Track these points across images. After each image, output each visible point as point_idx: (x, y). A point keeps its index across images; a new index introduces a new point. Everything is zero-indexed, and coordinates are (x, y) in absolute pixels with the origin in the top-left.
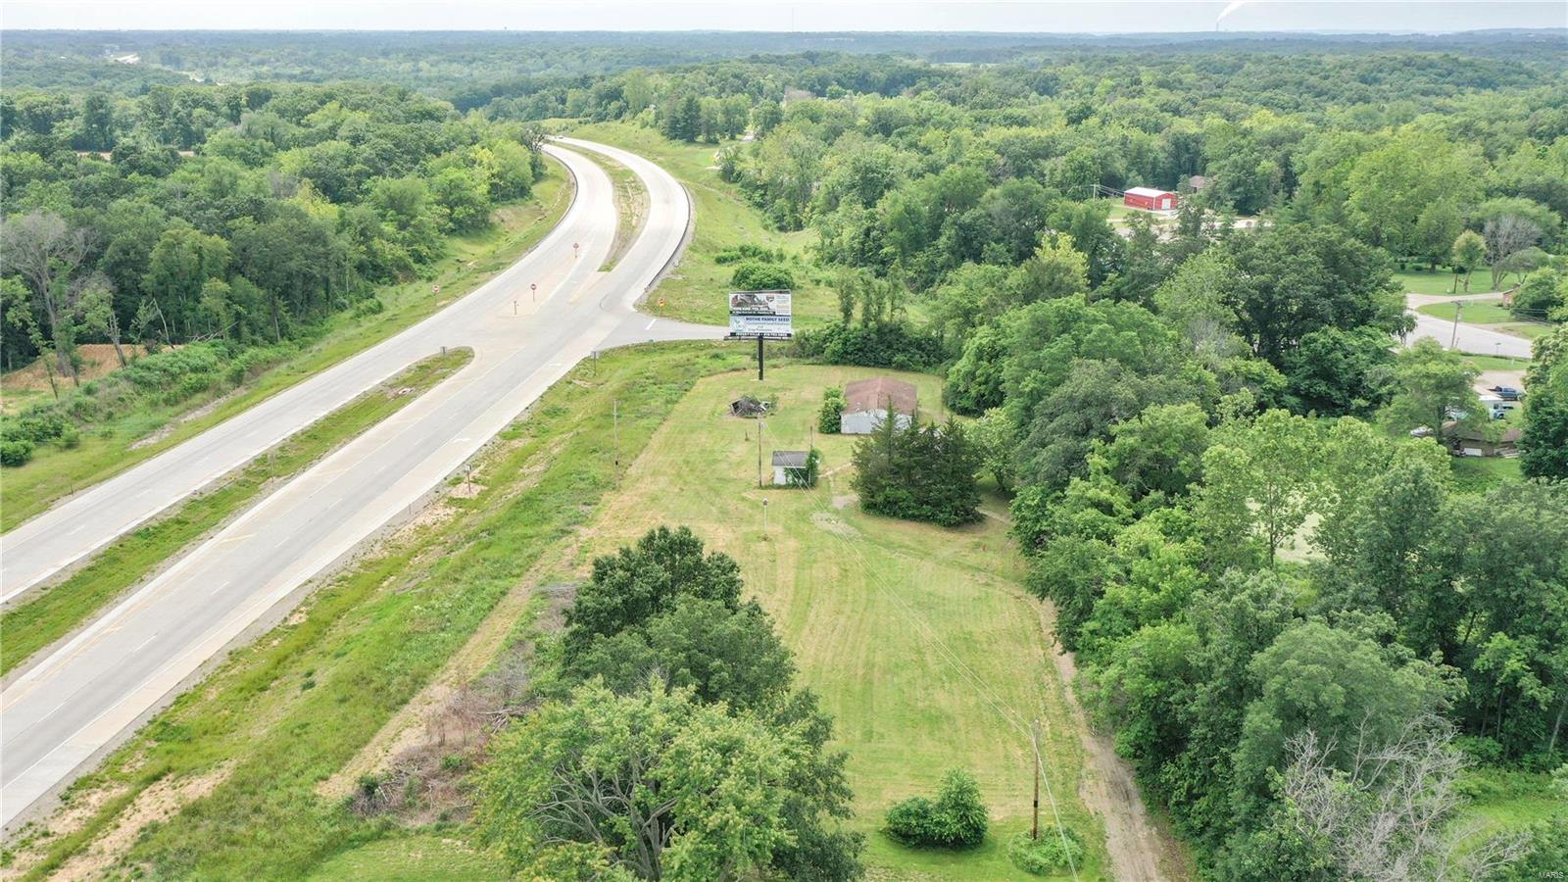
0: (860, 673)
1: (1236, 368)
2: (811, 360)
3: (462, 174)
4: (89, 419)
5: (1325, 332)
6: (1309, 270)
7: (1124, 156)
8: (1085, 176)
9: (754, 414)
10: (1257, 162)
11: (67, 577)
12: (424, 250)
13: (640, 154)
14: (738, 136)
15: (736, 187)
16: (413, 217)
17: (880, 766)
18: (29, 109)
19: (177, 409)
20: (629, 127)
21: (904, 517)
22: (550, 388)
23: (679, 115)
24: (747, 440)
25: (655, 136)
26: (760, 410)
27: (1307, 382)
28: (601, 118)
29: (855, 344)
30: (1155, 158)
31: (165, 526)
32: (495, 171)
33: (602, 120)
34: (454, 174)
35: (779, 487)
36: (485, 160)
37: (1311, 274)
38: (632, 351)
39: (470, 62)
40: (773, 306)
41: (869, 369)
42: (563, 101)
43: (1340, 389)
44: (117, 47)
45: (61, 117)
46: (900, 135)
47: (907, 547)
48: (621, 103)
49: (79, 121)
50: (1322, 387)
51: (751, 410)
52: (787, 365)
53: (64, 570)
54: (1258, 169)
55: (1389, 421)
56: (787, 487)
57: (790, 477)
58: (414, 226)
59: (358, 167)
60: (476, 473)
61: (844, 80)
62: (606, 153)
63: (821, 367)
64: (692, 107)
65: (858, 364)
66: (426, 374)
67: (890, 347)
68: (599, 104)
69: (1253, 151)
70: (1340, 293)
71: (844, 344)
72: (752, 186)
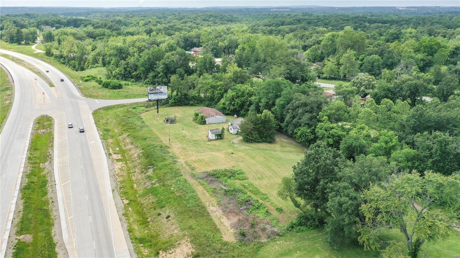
2: (164, 106)
15: (52, 58)
22: (95, 123)
23: (15, 35)
24: (183, 129)
25: (2, 43)
29: (178, 100)
35: (214, 140)
40: (162, 90)
41: (183, 107)
51: (172, 121)
54: (219, 45)
56: (216, 140)
57: (216, 137)
63: (169, 108)
64: (19, 32)
65: (179, 105)
66: (42, 124)
67: (187, 100)
69: (215, 40)
71: (174, 100)
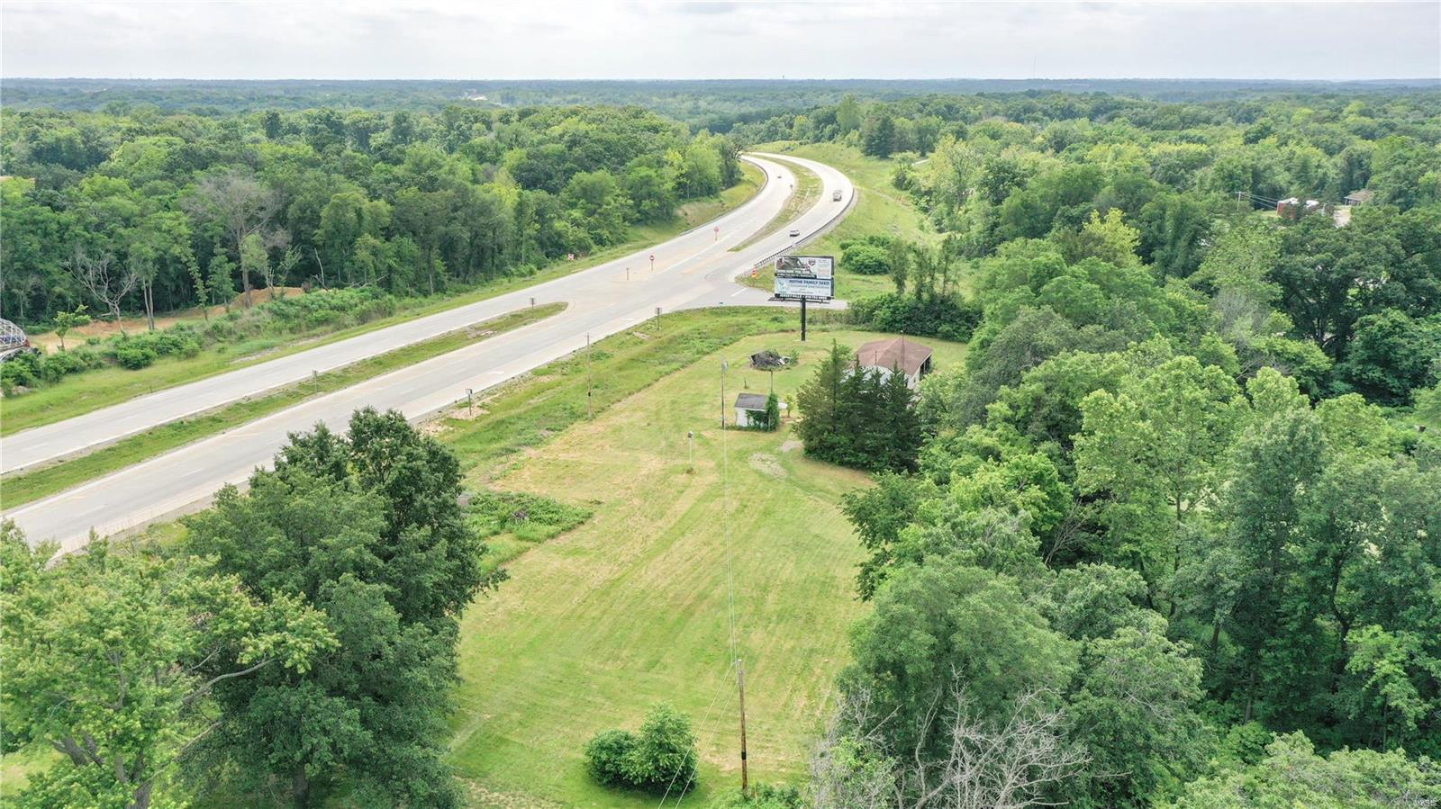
0: (687, 603)
1: (1270, 345)
2: (861, 326)
3: (652, 172)
4: (222, 339)
5: (1385, 315)
6: (1376, 249)
7: (1288, 169)
8: (1233, 185)
9: (769, 367)
10: (1422, 172)
11: (88, 454)
12: (605, 233)
13: (838, 169)
14: (928, 154)
16: (600, 206)
17: (640, 697)
18: (354, 123)
19: (294, 336)
20: (837, 147)
21: (842, 464)
22: (608, 337)
23: (874, 134)
25: (856, 153)
26: (777, 365)
27: (1360, 367)
28: (817, 139)
29: (906, 313)
30: (1325, 174)
31: (199, 422)
32: (684, 172)
33: (818, 141)
34: (644, 171)
35: (740, 428)
36: (676, 162)
37: (1378, 253)
38: (707, 313)
39: (740, 101)
40: (814, 269)
41: (914, 338)
42: (791, 126)
43: (1400, 377)
44: (475, 91)
45: (376, 130)
46: (1070, 151)
47: (828, 492)
48: (834, 126)
49: (388, 132)
50: (1376, 373)
51: (768, 363)
52: (837, 330)
53: (89, 448)
54: (1421, 180)
55: (1430, 407)
56: (747, 428)
57: (752, 420)
58: (601, 214)
59: (568, 165)
60: (487, 400)
61: (1050, 111)
62: (807, 166)
63: (869, 334)
64: (886, 126)
65: (905, 332)
66: (516, 320)
67: (938, 317)
68: (817, 128)
69: (1420, 161)
70: (1420, 277)
71: (893, 313)
72: (919, 193)
